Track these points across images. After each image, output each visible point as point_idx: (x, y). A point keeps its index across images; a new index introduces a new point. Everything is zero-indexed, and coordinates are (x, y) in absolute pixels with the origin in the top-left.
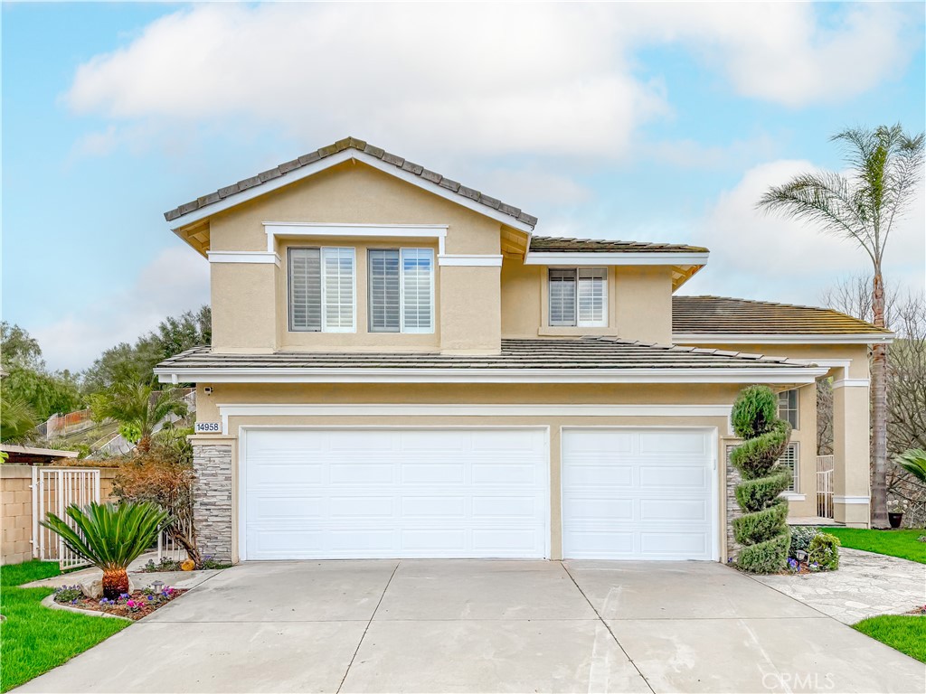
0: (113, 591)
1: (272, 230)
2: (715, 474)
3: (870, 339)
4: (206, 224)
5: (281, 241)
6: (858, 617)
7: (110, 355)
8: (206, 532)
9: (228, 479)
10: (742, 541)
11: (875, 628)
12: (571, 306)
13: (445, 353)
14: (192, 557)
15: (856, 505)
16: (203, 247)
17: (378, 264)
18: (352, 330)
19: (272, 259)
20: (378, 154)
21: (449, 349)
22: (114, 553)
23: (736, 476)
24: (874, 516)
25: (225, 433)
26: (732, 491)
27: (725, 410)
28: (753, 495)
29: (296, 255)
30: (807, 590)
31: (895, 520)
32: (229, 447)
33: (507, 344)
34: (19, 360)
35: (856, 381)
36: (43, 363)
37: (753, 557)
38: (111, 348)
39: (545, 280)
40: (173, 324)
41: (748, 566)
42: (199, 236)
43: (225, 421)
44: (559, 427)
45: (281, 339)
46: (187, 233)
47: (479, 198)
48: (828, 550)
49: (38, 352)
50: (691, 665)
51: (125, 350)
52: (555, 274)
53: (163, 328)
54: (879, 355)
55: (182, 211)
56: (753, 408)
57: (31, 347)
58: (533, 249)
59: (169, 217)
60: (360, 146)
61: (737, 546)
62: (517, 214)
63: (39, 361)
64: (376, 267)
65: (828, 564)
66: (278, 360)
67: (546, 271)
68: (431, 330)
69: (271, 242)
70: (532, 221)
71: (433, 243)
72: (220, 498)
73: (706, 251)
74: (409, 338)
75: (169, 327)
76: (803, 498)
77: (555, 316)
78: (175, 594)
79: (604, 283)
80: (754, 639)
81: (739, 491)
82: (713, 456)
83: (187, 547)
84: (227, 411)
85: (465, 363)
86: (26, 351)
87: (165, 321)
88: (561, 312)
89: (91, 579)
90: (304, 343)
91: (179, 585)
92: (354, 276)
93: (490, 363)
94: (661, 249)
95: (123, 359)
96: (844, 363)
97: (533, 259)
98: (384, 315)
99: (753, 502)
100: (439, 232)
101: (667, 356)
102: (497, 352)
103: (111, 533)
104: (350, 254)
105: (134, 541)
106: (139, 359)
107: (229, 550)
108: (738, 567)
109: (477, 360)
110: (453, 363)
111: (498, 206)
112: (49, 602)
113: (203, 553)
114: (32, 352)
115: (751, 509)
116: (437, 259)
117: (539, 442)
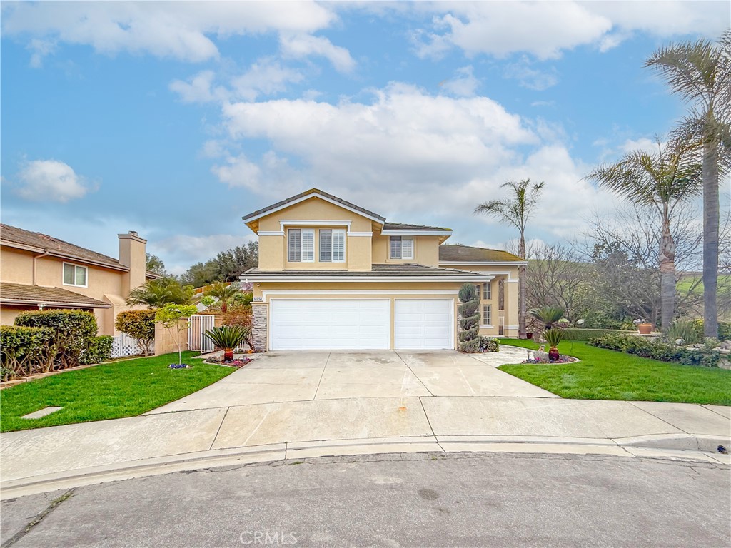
0: (228, 358)
1: (282, 224)
2: (453, 316)
3: (518, 263)
4: (258, 221)
5: (285, 227)
6: (498, 365)
7: (194, 267)
8: (257, 339)
9: (265, 319)
10: (462, 341)
11: (503, 368)
12: (399, 251)
13: (349, 270)
14: (252, 348)
15: (513, 330)
16: (256, 230)
17: (323, 235)
18: (313, 261)
19: (283, 234)
20: (326, 195)
21: (352, 268)
22: (229, 345)
23: (461, 317)
24: (520, 334)
25: (265, 301)
26: (459, 323)
27: (456, 292)
28: (466, 323)
29: (291, 232)
30: (484, 358)
31: (529, 336)
32: (265, 307)
33: (374, 266)
34: (154, 269)
35: (513, 281)
36: (165, 271)
37: (466, 347)
38: (194, 265)
39: (389, 241)
40: (223, 254)
41: (464, 351)
42: (254, 225)
43: (264, 296)
44: (395, 299)
45: (285, 265)
46: (249, 224)
47: (364, 211)
48: (495, 344)
49: (163, 267)
50: (437, 378)
51: (200, 265)
52: (393, 238)
53: (219, 256)
54: (522, 270)
55: (249, 216)
56: (466, 292)
57: (161, 264)
58: (385, 229)
59: (244, 218)
60: (318, 191)
61: (461, 343)
62: (378, 217)
63: (164, 271)
64: (322, 237)
65: (495, 350)
66: (285, 273)
67: (389, 237)
68: (344, 261)
69: (282, 227)
70: (384, 219)
71: (346, 227)
72: (263, 326)
73: (451, 230)
74: (335, 264)
75: (222, 255)
76: (492, 327)
77: (393, 255)
78: (250, 360)
79: (412, 242)
80: (461, 371)
81: (461, 322)
82: (453, 309)
83: (250, 344)
84: (265, 292)
85: (359, 274)
86: (158, 266)
87: (220, 253)
88: (396, 253)
89: (220, 355)
90: (294, 266)
91: (250, 358)
92: (314, 240)
93: (367, 274)
94: (434, 229)
95: (200, 270)
96: (509, 273)
97: (385, 233)
98: (325, 254)
99: (466, 326)
100: (348, 224)
101: (436, 271)
102: (370, 270)
103: (229, 337)
104: (312, 231)
105: (237, 340)
106: (208, 270)
107: (266, 346)
108: (460, 351)
109: (363, 273)
110: (352, 274)
111: (371, 214)
112: (205, 362)
113: (256, 347)
114: (160, 267)
115: (466, 329)
116: (347, 234)
117: (386, 305)
